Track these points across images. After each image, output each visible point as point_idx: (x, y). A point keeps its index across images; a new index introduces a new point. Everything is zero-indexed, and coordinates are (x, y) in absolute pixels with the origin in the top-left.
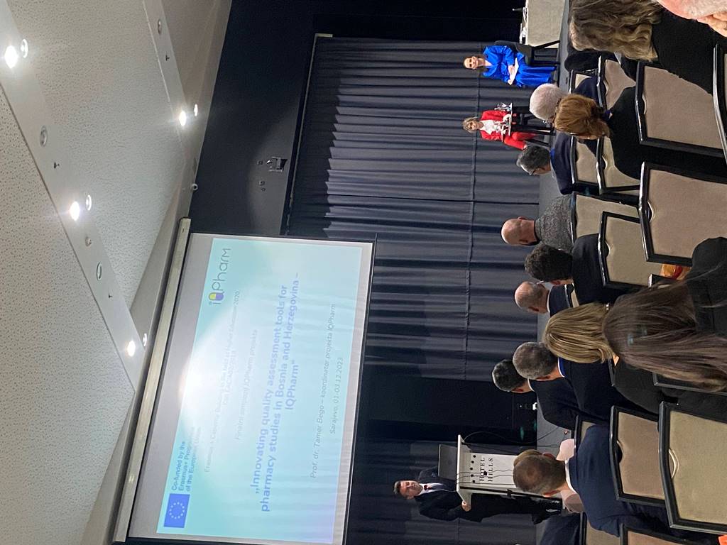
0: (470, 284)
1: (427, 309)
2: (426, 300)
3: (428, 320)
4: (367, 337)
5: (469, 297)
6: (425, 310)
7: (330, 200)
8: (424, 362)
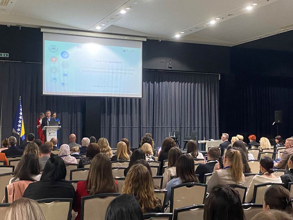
0: (134, 128)
1: (125, 115)
2: (128, 114)
3: (121, 116)
4: (115, 97)
5: (129, 128)
6: (124, 114)
7: (160, 83)
8: (108, 115)
